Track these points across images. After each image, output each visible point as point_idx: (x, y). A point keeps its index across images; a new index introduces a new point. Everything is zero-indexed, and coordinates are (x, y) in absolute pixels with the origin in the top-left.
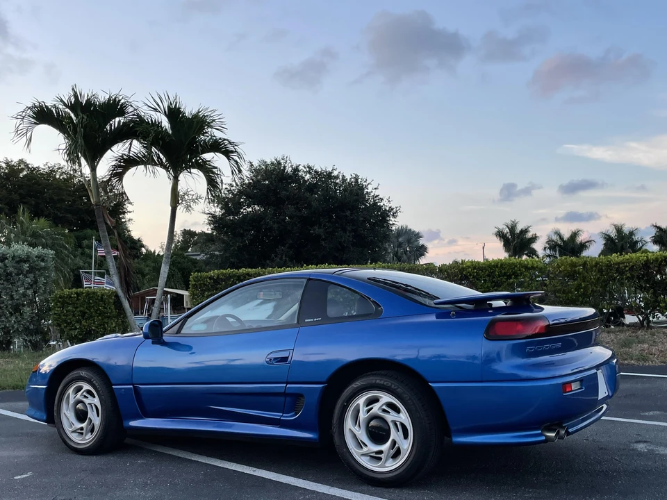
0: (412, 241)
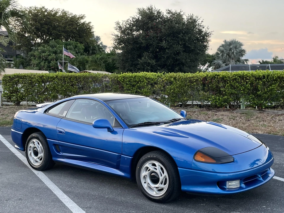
0: (237, 47)
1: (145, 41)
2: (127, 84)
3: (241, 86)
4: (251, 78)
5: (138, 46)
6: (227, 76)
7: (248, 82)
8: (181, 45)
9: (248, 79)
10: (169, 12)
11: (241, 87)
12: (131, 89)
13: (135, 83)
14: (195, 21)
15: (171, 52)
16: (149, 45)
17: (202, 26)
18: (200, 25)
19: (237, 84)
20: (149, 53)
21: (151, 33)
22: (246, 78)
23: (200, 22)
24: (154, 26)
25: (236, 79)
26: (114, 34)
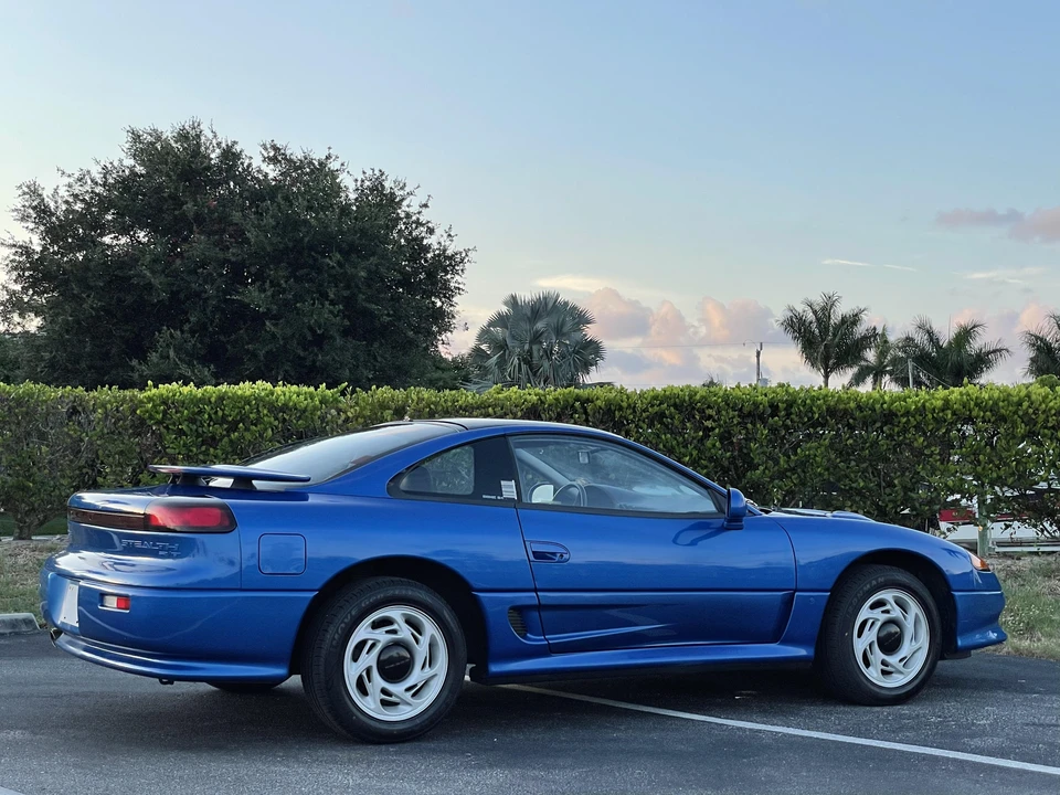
0: (565, 329)
1: (163, 279)
2: (181, 433)
3: (686, 447)
4: (724, 413)
5: (129, 299)
6: (624, 404)
7: (713, 429)
8: (333, 303)
9: (710, 417)
10: (276, 155)
11: (682, 450)
12: (201, 457)
13: (219, 430)
14: (391, 202)
15: (289, 332)
16: (182, 296)
17: (422, 225)
18: (414, 218)
19: (669, 436)
20: (182, 332)
21: (199, 244)
22: (702, 411)
23: (414, 209)
24: (211, 212)
25: (662, 415)
26: (11, 242)
